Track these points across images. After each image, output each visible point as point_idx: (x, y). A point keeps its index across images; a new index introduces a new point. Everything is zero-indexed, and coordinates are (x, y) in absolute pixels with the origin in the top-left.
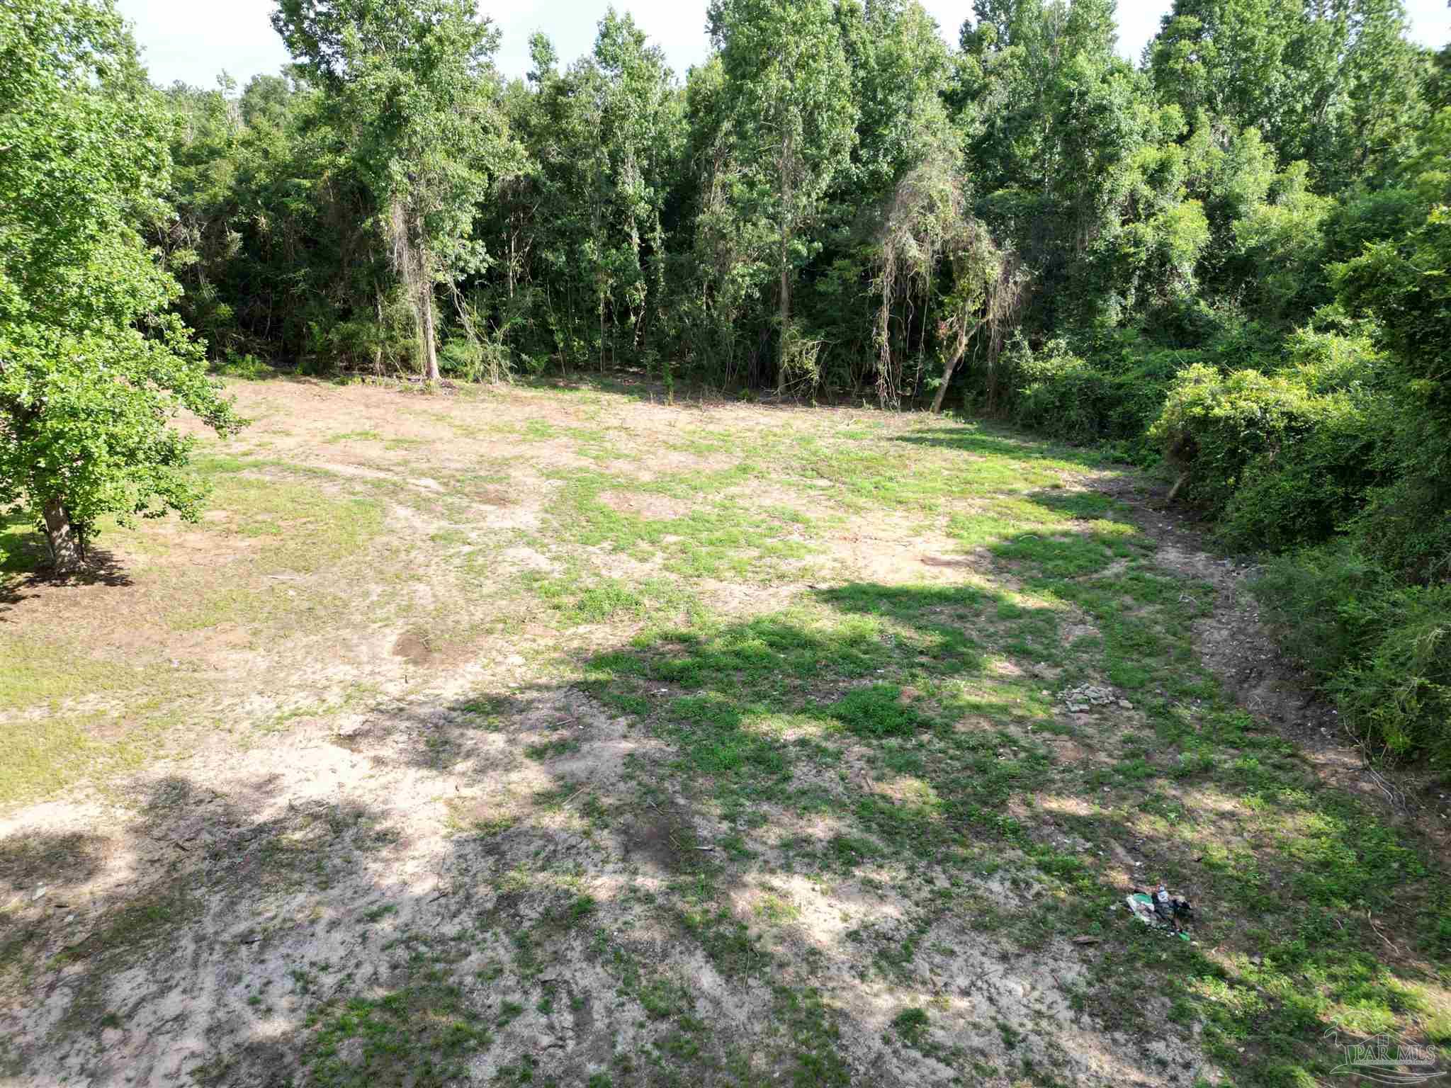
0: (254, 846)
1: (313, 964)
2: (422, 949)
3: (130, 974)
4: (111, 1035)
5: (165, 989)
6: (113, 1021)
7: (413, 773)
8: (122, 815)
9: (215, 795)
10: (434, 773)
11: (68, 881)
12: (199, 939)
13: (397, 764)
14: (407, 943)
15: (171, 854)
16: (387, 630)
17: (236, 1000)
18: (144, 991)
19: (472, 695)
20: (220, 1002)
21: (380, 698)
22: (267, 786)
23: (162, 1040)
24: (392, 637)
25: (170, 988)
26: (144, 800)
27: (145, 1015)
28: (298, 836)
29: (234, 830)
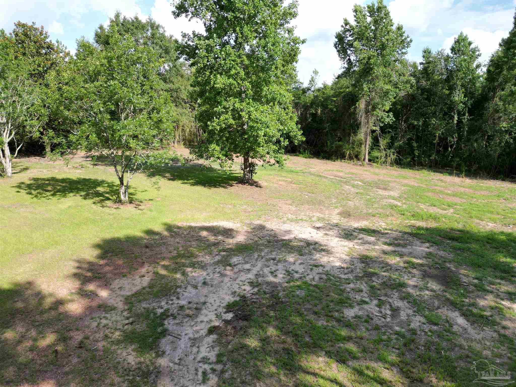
0: (281, 243)
1: (292, 270)
2: (332, 278)
3: (238, 257)
4: (228, 268)
5: (246, 263)
6: (230, 265)
7: (337, 239)
8: (246, 228)
9: (272, 230)
10: (346, 240)
11: (227, 237)
12: (259, 256)
13: (332, 236)
14: (327, 275)
15: (256, 239)
16: (336, 209)
17: (266, 270)
18: (240, 262)
19: (363, 227)
20: (261, 269)
21: (329, 222)
22: (289, 232)
23: (242, 273)
24: (337, 211)
25: (248, 263)
26: (252, 227)
27: (240, 267)
28: (296, 244)
29: (276, 238)
